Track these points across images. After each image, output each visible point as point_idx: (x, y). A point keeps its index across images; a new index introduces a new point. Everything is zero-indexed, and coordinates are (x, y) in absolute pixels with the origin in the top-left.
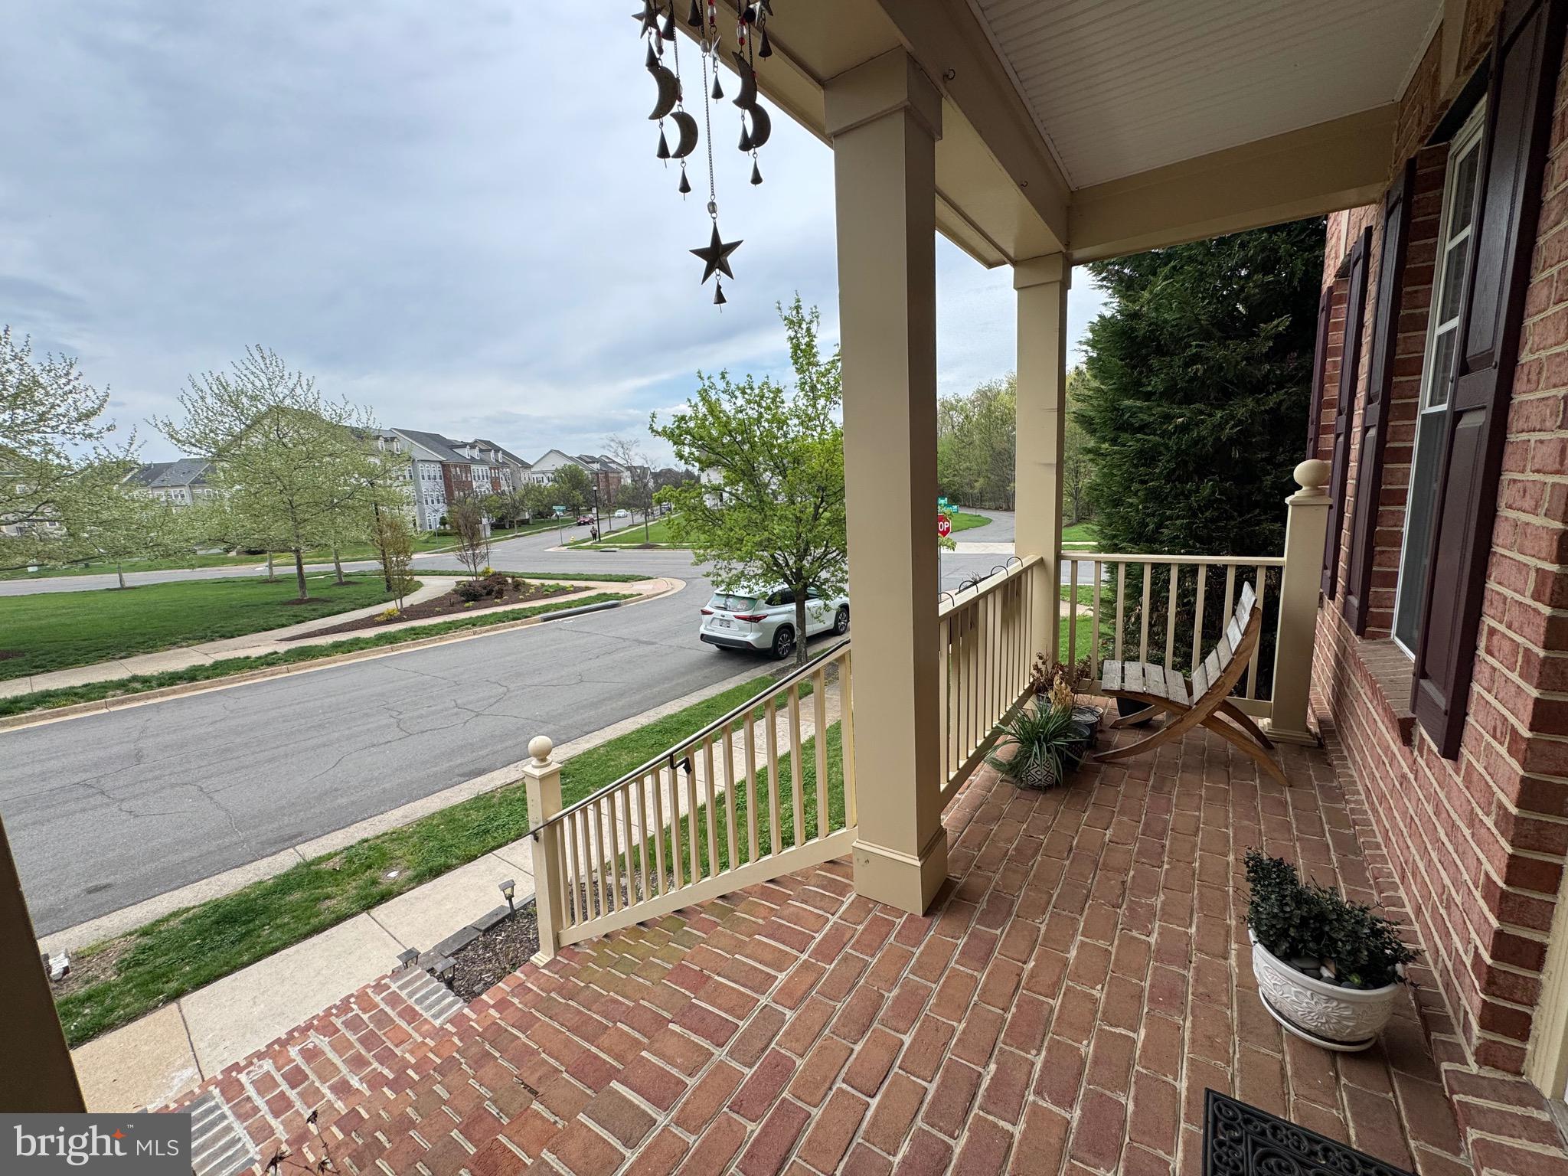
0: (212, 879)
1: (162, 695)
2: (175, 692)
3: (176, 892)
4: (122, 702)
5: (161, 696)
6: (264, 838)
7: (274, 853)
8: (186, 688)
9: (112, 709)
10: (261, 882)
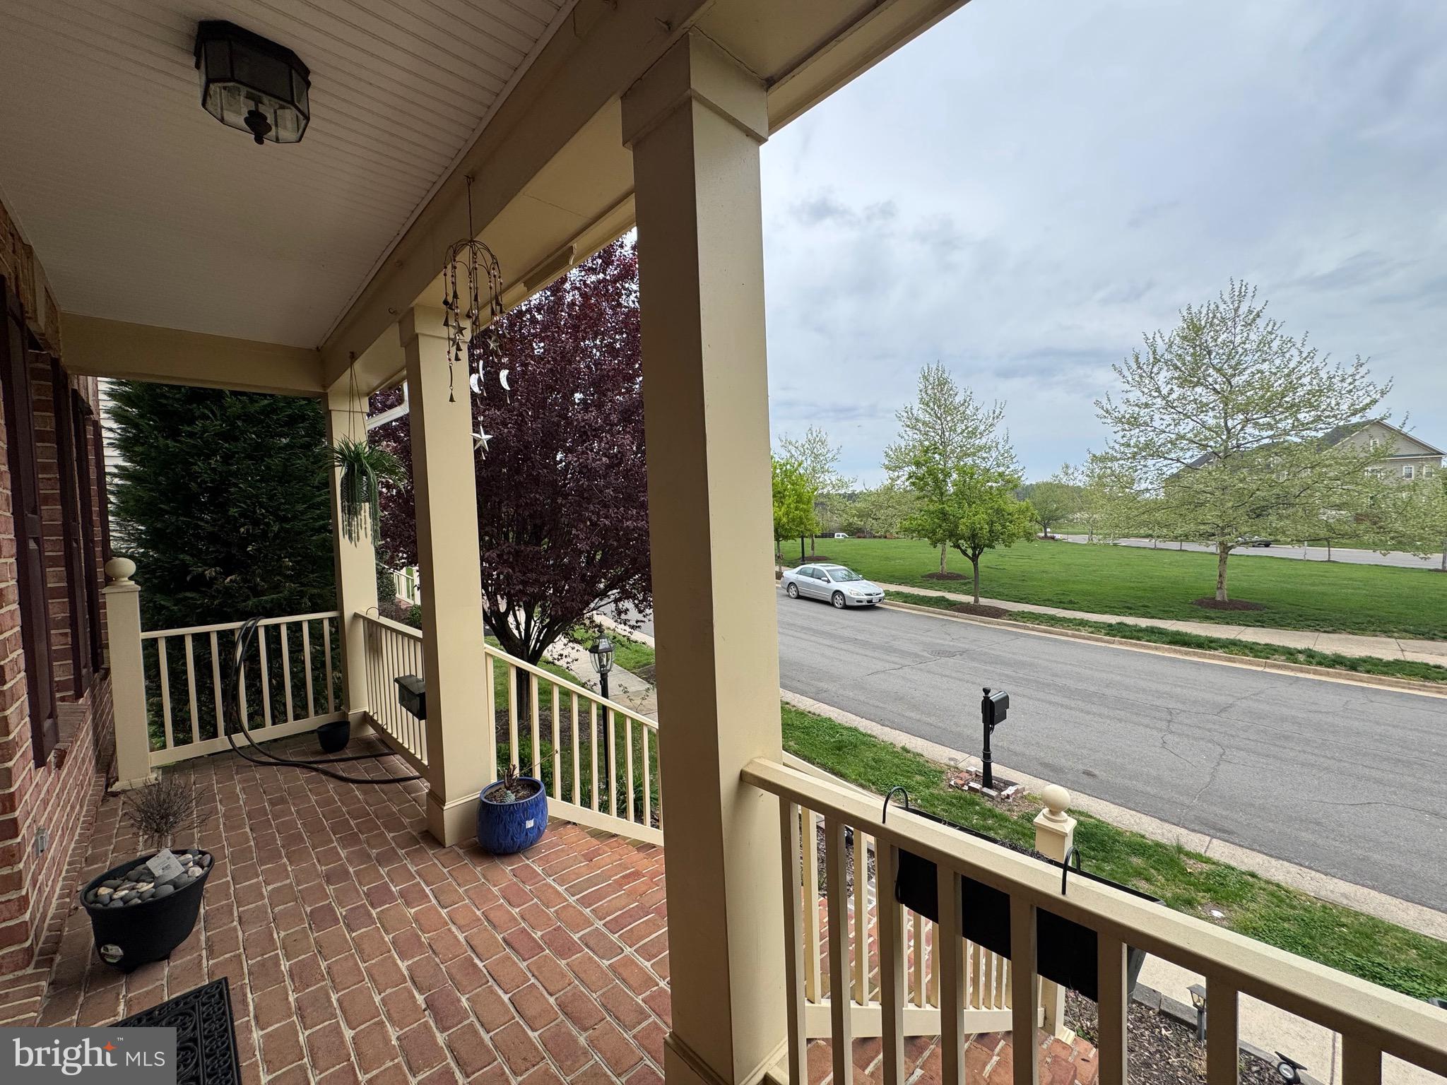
0: (1139, 815)
1: (1316, 672)
2: (1328, 674)
3: (1112, 806)
4: (1279, 667)
5: (1314, 674)
6: (1204, 815)
7: (1194, 831)
8: (1340, 674)
9: (1267, 670)
10: (1143, 837)
